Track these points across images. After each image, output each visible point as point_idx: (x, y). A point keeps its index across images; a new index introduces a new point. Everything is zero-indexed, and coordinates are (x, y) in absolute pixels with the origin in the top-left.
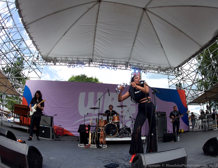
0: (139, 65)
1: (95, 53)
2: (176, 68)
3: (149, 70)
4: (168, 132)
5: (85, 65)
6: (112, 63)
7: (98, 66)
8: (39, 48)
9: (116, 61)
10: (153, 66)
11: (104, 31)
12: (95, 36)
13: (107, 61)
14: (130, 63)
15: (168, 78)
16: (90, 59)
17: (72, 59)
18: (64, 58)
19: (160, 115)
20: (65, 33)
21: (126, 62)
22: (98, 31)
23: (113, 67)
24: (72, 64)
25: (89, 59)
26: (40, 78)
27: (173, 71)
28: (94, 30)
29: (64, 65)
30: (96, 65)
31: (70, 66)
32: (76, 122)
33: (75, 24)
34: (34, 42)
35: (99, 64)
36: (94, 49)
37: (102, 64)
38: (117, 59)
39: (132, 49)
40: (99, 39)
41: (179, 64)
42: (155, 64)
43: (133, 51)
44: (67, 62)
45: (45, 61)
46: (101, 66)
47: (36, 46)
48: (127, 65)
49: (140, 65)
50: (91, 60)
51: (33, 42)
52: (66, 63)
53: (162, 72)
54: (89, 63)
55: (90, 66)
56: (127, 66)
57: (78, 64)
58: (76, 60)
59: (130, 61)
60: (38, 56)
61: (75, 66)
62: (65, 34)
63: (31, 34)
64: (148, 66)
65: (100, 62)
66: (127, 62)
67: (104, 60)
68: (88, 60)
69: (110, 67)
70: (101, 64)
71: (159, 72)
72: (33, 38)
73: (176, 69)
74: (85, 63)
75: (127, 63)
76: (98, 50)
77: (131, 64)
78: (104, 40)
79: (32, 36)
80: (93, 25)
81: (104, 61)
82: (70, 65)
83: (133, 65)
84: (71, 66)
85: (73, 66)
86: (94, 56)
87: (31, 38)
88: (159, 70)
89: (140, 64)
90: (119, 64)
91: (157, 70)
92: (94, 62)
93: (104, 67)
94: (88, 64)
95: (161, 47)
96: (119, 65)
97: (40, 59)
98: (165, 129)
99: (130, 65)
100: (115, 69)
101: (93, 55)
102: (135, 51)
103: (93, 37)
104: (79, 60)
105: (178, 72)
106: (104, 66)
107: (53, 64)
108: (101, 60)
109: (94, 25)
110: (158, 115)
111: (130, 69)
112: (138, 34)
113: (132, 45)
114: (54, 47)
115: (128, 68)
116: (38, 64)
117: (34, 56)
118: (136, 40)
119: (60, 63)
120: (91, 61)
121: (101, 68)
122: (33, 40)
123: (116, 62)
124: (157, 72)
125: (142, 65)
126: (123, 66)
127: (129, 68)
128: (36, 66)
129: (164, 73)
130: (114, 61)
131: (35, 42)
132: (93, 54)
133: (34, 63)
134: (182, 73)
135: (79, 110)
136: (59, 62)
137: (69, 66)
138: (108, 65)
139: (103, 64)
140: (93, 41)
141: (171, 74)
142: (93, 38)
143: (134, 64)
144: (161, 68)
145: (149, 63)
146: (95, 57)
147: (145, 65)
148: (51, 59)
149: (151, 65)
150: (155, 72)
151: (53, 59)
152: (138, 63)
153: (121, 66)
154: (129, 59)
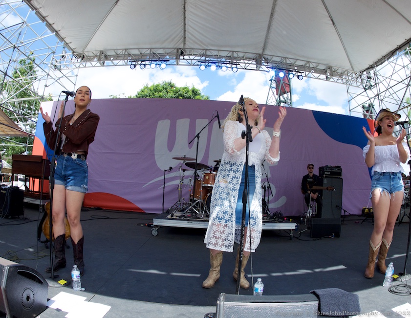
0: (285, 62)
1: (188, 35)
2: (365, 71)
3: (307, 73)
4: (343, 211)
5: (168, 63)
6: (228, 57)
7: (196, 64)
9: (235, 52)
10: (315, 65)
13: (215, 53)
14: (266, 57)
15: (347, 92)
16: (178, 49)
17: (139, 51)
18: (121, 51)
19: (329, 173)
21: (257, 54)
23: (229, 65)
24: (140, 62)
25: (175, 48)
27: (357, 78)
29: (123, 65)
30: (193, 61)
31: (135, 66)
32: (150, 183)
34: (50, 25)
35: (198, 58)
36: (184, 27)
37: (205, 60)
38: (238, 47)
39: (269, 26)
40: (196, 6)
41: (371, 63)
42: (321, 60)
43: (272, 30)
44: (127, 59)
45: (79, 60)
46: (204, 64)
48: (259, 60)
49: (288, 62)
50: (180, 51)
52: (126, 61)
53: (335, 79)
54: (178, 58)
55: (180, 63)
56: (259, 63)
57: (152, 61)
58: (148, 52)
59: (267, 52)
61: (147, 66)
63: (41, 10)
64: (306, 64)
65: (200, 55)
67: (209, 50)
68: (175, 51)
69: (223, 65)
70: (203, 58)
71: (329, 77)
72: (47, 18)
73: (365, 73)
74: (168, 57)
75: (261, 56)
77: (269, 58)
81: (208, 53)
82: (134, 63)
83: (273, 60)
84: (138, 67)
85: (142, 66)
86: (186, 42)
87: (43, 18)
89: (288, 58)
90: (243, 58)
91: (324, 72)
92: (188, 55)
93: (210, 64)
94: (175, 60)
95: (332, 23)
96: (242, 61)
98: (337, 206)
99: (267, 61)
100: (235, 69)
101: (184, 41)
104: (153, 53)
105: (369, 80)
106: (209, 62)
107: (98, 64)
108: (203, 50)
110: (326, 173)
111: (266, 69)
115: (262, 67)
116: (65, 68)
117: (54, 53)
119: (113, 61)
120: (182, 54)
121: (203, 67)
122: (47, 22)
123: (235, 55)
124: (323, 77)
125: (292, 61)
126: (250, 62)
127: (264, 68)
129: (339, 81)
130: (230, 51)
131: (53, 25)
132: (185, 38)
133: (56, 66)
134: (376, 84)
135: (156, 157)
136: (112, 59)
137: (133, 66)
138: (219, 60)
139: (207, 59)
140: (182, 12)
141: (355, 84)
143: (275, 59)
144: (333, 70)
146: (189, 44)
147: (298, 61)
148: (92, 55)
149: (311, 62)
150: (319, 78)
151: (98, 54)
152: (284, 57)
153: (248, 63)
154: (264, 48)
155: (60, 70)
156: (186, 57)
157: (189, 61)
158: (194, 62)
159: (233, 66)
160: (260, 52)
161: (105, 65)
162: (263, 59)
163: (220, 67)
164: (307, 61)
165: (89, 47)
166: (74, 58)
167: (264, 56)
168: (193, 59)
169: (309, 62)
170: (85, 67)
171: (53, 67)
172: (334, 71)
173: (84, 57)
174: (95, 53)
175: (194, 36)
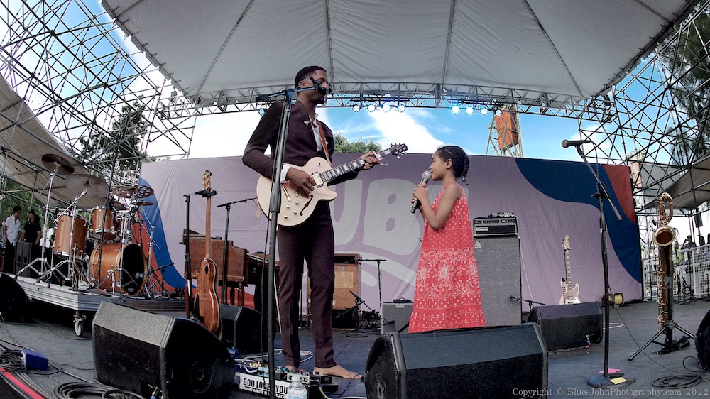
0: (475, 92)
1: (335, 64)
2: (598, 95)
6: (393, 92)
7: (348, 104)
8: (169, 71)
9: (403, 83)
10: (522, 94)
12: (328, 15)
13: (376, 87)
14: (449, 87)
15: (580, 130)
18: (247, 90)
20: (240, 20)
21: (433, 84)
23: (394, 103)
26: (187, 153)
27: (589, 106)
29: (251, 110)
30: (343, 100)
34: (152, 55)
35: (352, 95)
36: (330, 54)
37: (361, 97)
38: (407, 76)
39: (449, 42)
40: (343, 22)
42: (529, 86)
43: (452, 48)
45: (194, 104)
46: (358, 103)
47: (161, 65)
48: (437, 91)
49: (480, 92)
51: (150, 56)
53: (555, 111)
56: (438, 97)
59: (449, 80)
60: (174, 94)
62: (241, 22)
63: (137, 35)
64: (508, 93)
65: (355, 92)
66: (438, 85)
67: (365, 83)
69: (385, 103)
70: (358, 95)
71: (544, 108)
72: (146, 46)
76: (344, 55)
77: (453, 88)
78: (357, 24)
79: (143, 42)
81: (365, 88)
83: (458, 91)
86: (334, 75)
87: (142, 47)
88: (543, 105)
89: (479, 87)
90: (414, 91)
91: (538, 102)
92: (337, 92)
93: (367, 103)
95: (540, 28)
96: (413, 96)
97: (179, 102)
99: (450, 93)
100: (401, 108)
101: (332, 73)
102: (457, 47)
103: (324, 18)
105: (607, 107)
106: (365, 101)
107: (219, 111)
108: (358, 83)
111: (449, 105)
113: (446, 29)
114: (215, 61)
115: (443, 101)
116: (176, 116)
117: (159, 94)
118: (456, 14)
119: (238, 105)
121: (357, 108)
122: (147, 51)
123: (403, 88)
124: (536, 109)
125: (487, 91)
126: (425, 96)
127: (445, 103)
128: (171, 120)
129: (561, 113)
130: (396, 83)
131: (155, 57)
132: (332, 68)
133: (162, 113)
136: (236, 102)
140: (325, 32)
141: (585, 115)
142: (324, 23)
143: (461, 89)
144: (550, 98)
145: (510, 85)
146: (338, 78)
147: (495, 89)
148: (211, 97)
149: (514, 89)
150: (530, 111)
151: (218, 96)
152: (473, 86)
153: (420, 98)
154: (445, 74)
155: (169, 119)
156: (335, 95)
157: (339, 100)
159: (401, 103)
160: (440, 81)
161: (227, 111)
163: (380, 106)
164: (508, 89)
165: (206, 88)
166: (186, 101)
167: (446, 86)
168: (344, 98)
169: (511, 89)
170: (201, 114)
171: (159, 115)
172: (552, 100)
173: (199, 100)
174: (214, 94)
175: (344, 65)
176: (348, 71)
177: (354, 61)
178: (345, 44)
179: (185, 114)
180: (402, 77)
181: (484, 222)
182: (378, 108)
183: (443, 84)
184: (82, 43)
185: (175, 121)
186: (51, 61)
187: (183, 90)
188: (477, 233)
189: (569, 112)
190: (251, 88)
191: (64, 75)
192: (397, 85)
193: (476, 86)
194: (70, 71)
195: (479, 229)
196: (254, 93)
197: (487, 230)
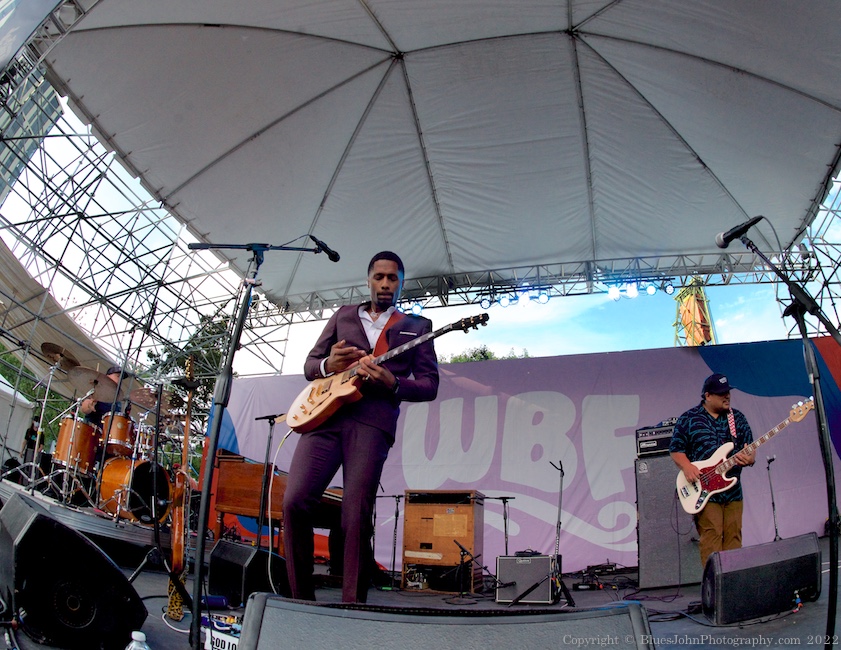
1: (453, 249)
7: (477, 300)
9: (542, 266)
10: (695, 259)
11: (459, 161)
12: (432, 186)
14: (603, 264)
15: (777, 299)
16: (441, 277)
20: (324, 201)
21: (582, 262)
22: (437, 166)
26: (279, 371)
28: (422, 164)
33: (347, 159)
35: (479, 288)
36: (444, 237)
37: (489, 289)
40: (453, 193)
43: (598, 211)
45: (281, 311)
46: (488, 297)
47: (231, 261)
48: (588, 275)
49: (643, 265)
54: (443, 293)
55: (450, 303)
56: (590, 279)
59: (601, 255)
62: (325, 204)
63: (194, 223)
65: (480, 283)
66: (588, 263)
67: (494, 270)
69: (523, 294)
70: (486, 287)
71: (728, 276)
76: (465, 238)
77: (608, 265)
78: (471, 194)
79: (203, 231)
80: (412, 150)
83: (615, 268)
86: (454, 263)
88: (726, 270)
89: (641, 258)
90: (560, 276)
92: (460, 286)
94: (438, 297)
95: (701, 165)
96: (558, 282)
97: (261, 308)
99: (606, 272)
100: (544, 298)
101: (450, 261)
102: (603, 209)
103: (427, 191)
105: (806, 260)
107: (312, 318)
108: (484, 271)
109: (417, 148)
111: (605, 288)
112: (591, 140)
113: (584, 186)
115: (597, 284)
116: (259, 325)
118: (592, 163)
120: (451, 285)
121: (486, 303)
123: (543, 272)
124: (716, 278)
125: (652, 262)
126: (575, 280)
127: (600, 286)
128: (254, 330)
129: (750, 279)
130: (533, 267)
132: (450, 255)
134: (819, 264)
135: (405, 471)
136: (334, 306)
138: (514, 286)
140: (433, 209)
142: (429, 197)
143: (618, 265)
144: (733, 261)
145: (679, 250)
146: (459, 266)
147: (661, 259)
148: (301, 301)
149: (686, 256)
150: (710, 282)
151: (309, 300)
152: (633, 259)
153: (567, 283)
154: (594, 247)
156: (458, 290)
157: (463, 295)
158: (472, 296)
159: (543, 291)
160: (590, 257)
162: (599, 271)
163: (516, 298)
164: (678, 256)
165: (293, 290)
166: (271, 306)
167: (599, 264)
168: (468, 292)
169: (682, 256)
170: (290, 323)
172: (737, 263)
173: (288, 305)
174: (304, 297)
175: (464, 250)
176: (470, 257)
177: (476, 243)
178: (459, 221)
179: (270, 322)
180: (541, 258)
181: (651, 434)
182: (514, 302)
183: (594, 261)
184: (130, 234)
185: (261, 332)
186: (94, 254)
187: (265, 293)
188: (642, 450)
189: (759, 277)
190: (350, 288)
191: (111, 270)
192: (535, 268)
193: (637, 258)
194: (117, 266)
195: (643, 445)
196: (355, 294)
197: (655, 445)
